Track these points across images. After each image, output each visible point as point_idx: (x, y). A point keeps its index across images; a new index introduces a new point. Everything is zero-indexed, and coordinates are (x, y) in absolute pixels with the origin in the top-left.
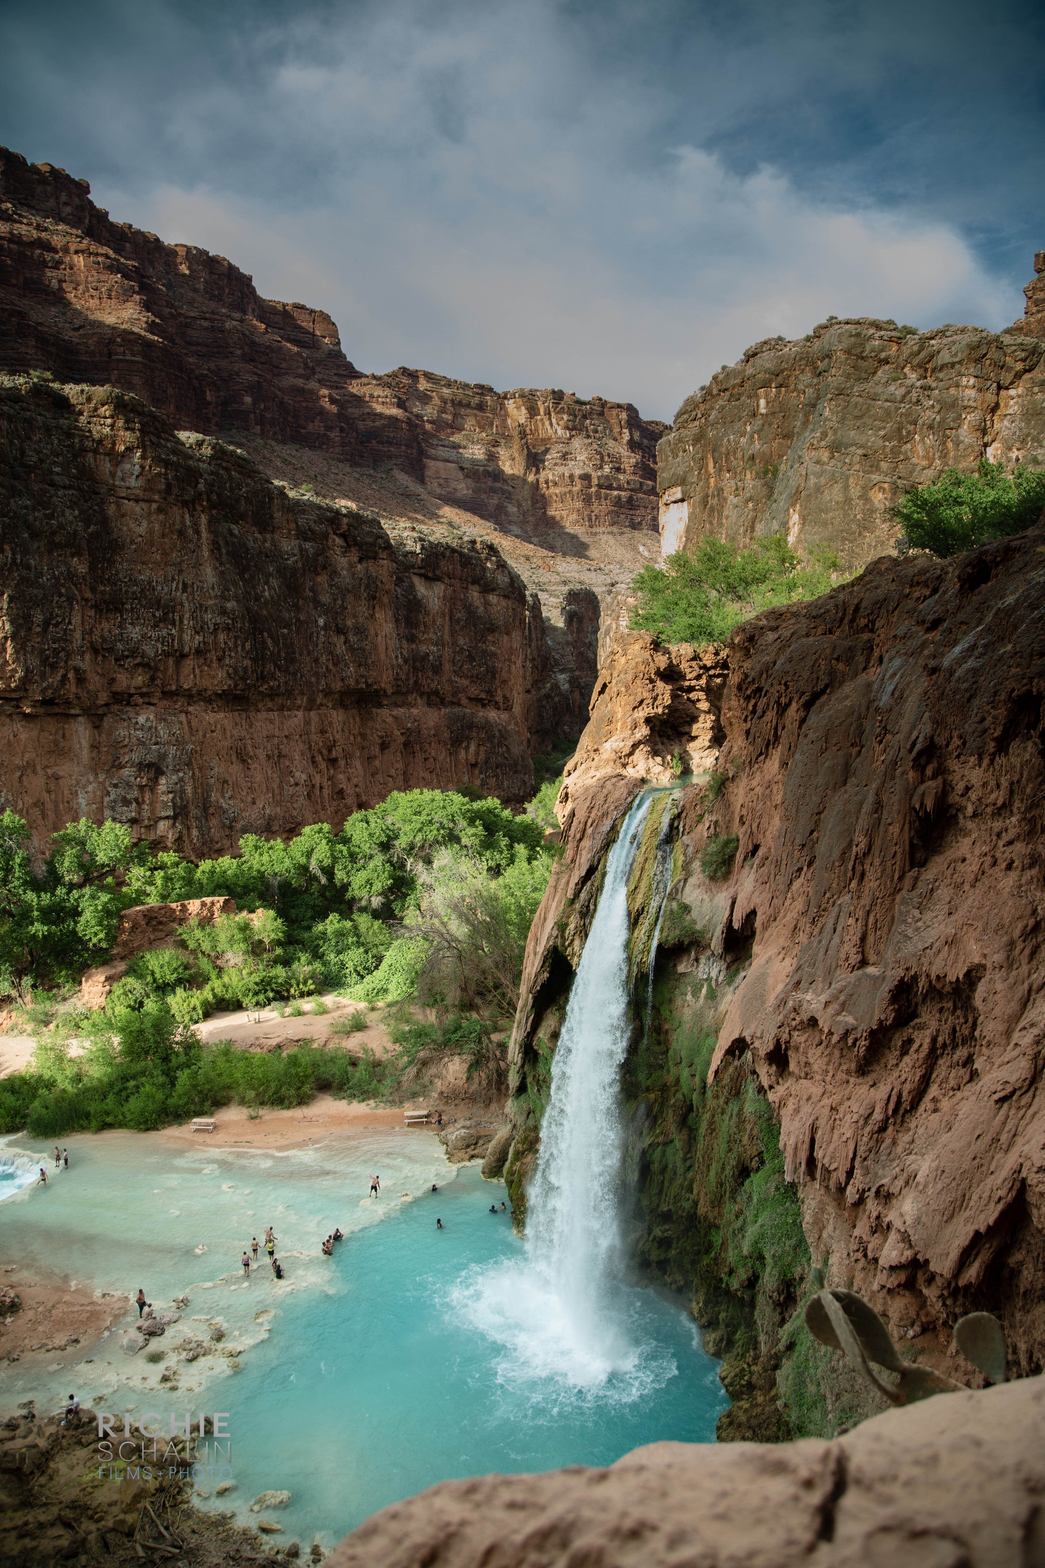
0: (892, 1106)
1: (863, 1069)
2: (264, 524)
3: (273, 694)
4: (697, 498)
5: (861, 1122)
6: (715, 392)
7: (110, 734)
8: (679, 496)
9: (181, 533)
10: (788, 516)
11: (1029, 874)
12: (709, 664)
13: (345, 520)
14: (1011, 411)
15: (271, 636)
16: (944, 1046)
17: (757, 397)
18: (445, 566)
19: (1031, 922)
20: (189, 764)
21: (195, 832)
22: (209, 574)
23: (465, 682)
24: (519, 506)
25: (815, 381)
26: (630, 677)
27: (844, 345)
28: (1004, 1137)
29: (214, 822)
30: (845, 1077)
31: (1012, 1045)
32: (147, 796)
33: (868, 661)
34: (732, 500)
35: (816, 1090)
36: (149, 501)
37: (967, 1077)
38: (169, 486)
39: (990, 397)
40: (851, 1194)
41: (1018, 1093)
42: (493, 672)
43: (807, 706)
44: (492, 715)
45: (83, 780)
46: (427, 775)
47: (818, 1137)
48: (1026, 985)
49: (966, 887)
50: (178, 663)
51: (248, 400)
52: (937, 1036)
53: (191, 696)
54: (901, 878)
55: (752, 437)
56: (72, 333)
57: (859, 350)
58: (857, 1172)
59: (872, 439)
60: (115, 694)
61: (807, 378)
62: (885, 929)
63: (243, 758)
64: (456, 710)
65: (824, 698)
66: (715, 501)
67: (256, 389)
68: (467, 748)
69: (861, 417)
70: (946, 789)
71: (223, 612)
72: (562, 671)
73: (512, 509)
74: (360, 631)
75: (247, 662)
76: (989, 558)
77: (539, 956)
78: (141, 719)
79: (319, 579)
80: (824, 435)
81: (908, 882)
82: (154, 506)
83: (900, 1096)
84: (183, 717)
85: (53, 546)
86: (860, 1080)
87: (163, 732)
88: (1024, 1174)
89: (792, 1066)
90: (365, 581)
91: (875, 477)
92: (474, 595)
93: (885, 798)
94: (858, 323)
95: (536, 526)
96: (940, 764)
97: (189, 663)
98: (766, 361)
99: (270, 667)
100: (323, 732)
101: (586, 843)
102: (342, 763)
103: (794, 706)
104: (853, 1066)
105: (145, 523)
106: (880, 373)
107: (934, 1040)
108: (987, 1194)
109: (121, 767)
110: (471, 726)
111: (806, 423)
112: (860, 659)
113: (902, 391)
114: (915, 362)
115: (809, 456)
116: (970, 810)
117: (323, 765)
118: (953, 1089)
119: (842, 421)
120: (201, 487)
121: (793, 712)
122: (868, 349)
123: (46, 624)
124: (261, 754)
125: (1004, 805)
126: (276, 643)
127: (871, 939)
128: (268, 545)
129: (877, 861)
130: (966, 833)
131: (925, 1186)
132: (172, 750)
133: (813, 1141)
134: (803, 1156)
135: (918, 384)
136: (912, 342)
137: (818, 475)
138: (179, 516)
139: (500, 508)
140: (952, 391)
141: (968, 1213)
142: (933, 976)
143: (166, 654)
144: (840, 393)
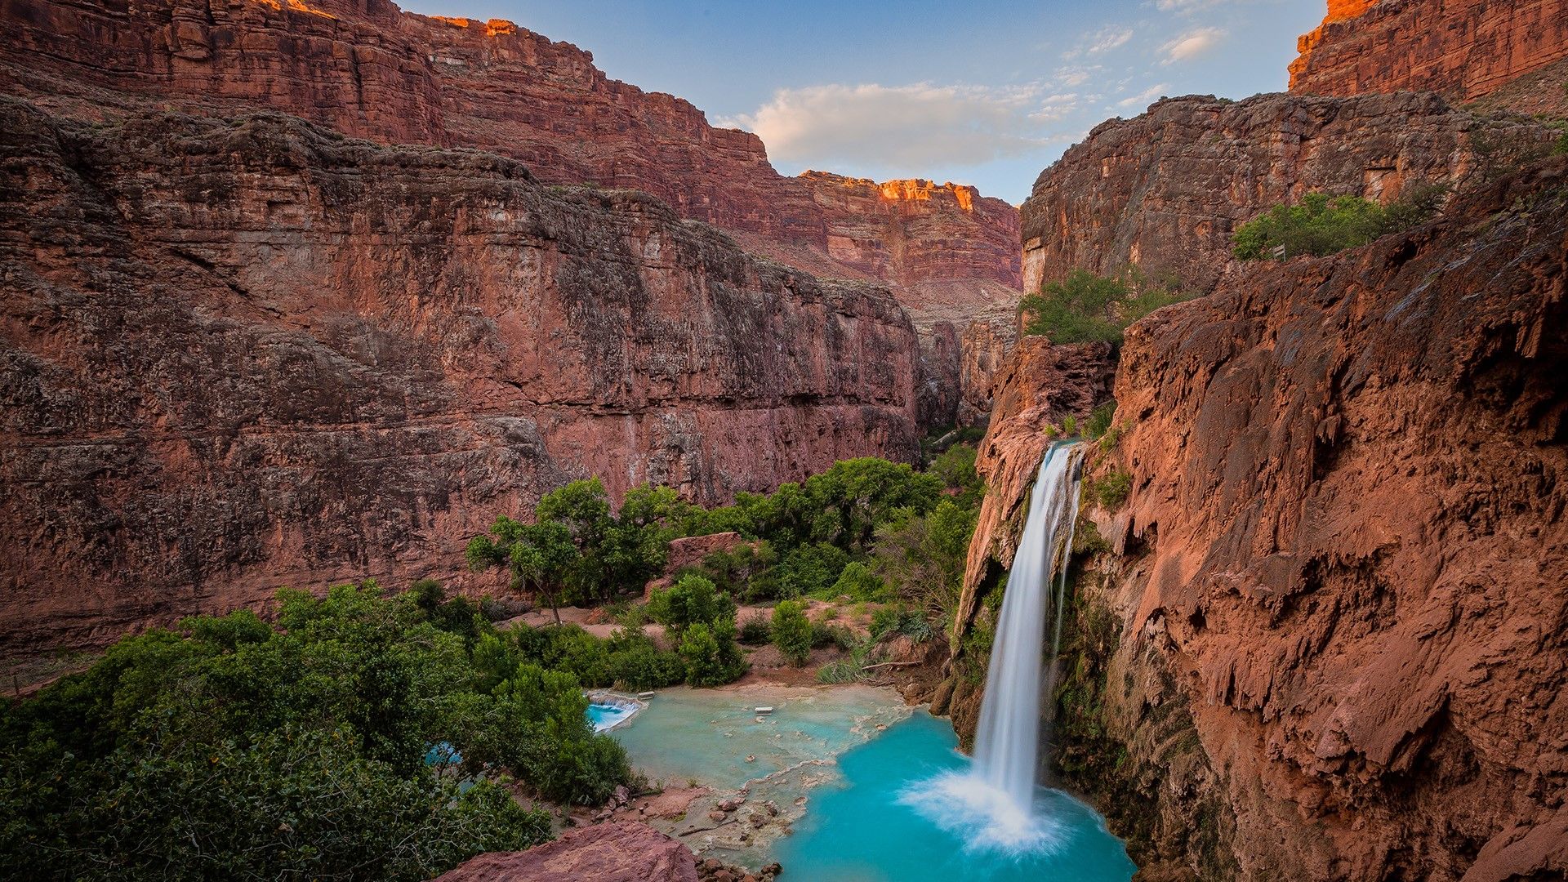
0: (1302, 650)
1: (1274, 625)
2: (739, 281)
3: (750, 398)
4: (1052, 245)
5: (1277, 661)
6: (1066, 165)
7: (648, 426)
8: (1038, 244)
9: (688, 289)
10: (1130, 252)
11: (1430, 478)
12: (1088, 357)
13: (792, 277)
14: (1311, 157)
15: (748, 358)
16: (1348, 606)
17: (1102, 165)
18: (858, 307)
19: (1439, 511)
20: (699, 446)
21: (705, 491)
22: (708, 317)
23: (874, 387)
24: (895, 265)
25: (1149, 148)
26: (1035, 367)
27: (1175, 118)
28: (1428, 665)
29: (716, 484)
30: (1259, 630)
31: (1430, 599)
32: (674, 467)
33: (1260, 336)
34: (1082, 244)
35: (1233, 640)
36: (667, 268)
37: (1370, 628)
38: (679, 257)
39: (1295, 148)
40: (1268, 713)
41: (1439, 633)
42: (891, 380)
43: (1213, 372)
44: (892, 409)
45: (632, 458)
46: (850, 452)
47: (1236, 674)
48: (1439, 556)
49: (1365, 491)
50: (689, 377)
51: (707, 200)
52: (1341, 599)
53: (699, 400)
54: (1307, 488)
55: (1097, 195)
56: (587, 160)
57: (1186, 121)
58: (1274, 697)
59: (1197, 188)
60: (650, 400)
61: (1142, 146)
62: (1294, 524)
63: (732, 441)
64: (868, 407)
65: (1226, 365)
66: (1068, 246)
67: (712, 193)
68: (876, 433)
69: (1188, 172)
70: (1344, 422)
71: (718, 342)
72: (932, 380)
73: (889, 268)
74: (804, 353)
75: (734, 376)
76: (1415, 239)
77: (979, 562)
78: (668, 417)
79: (776, 318)
80: (1158, 188)
81: (1312, 490)
82: (670, 271)
83: (1309, 643)
84: (694, 414)
85: (608, 301)
86: (1273, 632)
87: (683, 426)
88: (1451, 689)
89: (1210, 624)
90: (806, 319)
91: (1200, 217)
92: (878, 326)
93: (1293, 430)
94: (1185, 99)
95: (907, 279)
96: (1338, 404)
97: (697, 377)
98: (1109, 136)
99: (748, 380)
100: (782, 423)
101: (1016, 482)
102: (794, 444)
103: (1201, 371)
104: (1267, 622)
105: (665, 283)
106: (1203, 137)
107: (1338, 602)
108: (1415, 705)
109: (656, 448)
110: (878, 418)
111: (1142, 180)
112: (1254, 335)
113: (1222, 149)
114: (1232, 125)
115: (1146, 206)
116: (1364, 436)
117: (782, 446)
118: (1357, 637)
119: (1173, 176)
120: (700, 257)
121: (1201, 376)
122: (1194, 118)
123: (606, 353)
124: (744, 438)
125: (1399, 430)
126: (751, 363)
127: (1281, 531)
128: (743, 296)
129: (1287, 476)
130: (1360, 454)
131: (1358, 699)
132: (689, 436)
133: (1232, 678)
134: (1224, 688)
135: (1235, 142)
136: (1229, 111)
137: (1153, 219)
138: (687, 277)
139: (881, 268)
140: (1263, 146)
141: (1398, 719)
142: (1343, 555)
143: (683, 372)
144: (1172, 154)
